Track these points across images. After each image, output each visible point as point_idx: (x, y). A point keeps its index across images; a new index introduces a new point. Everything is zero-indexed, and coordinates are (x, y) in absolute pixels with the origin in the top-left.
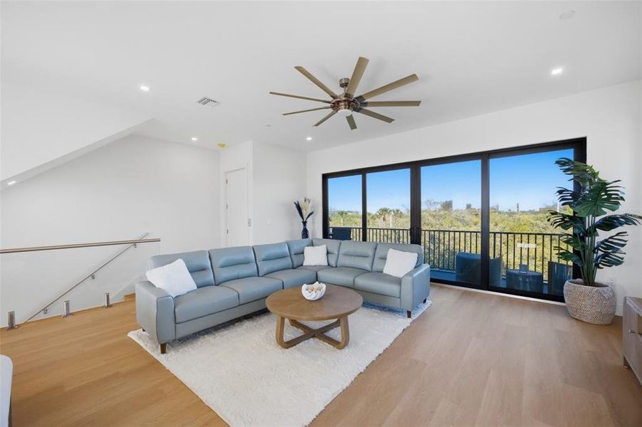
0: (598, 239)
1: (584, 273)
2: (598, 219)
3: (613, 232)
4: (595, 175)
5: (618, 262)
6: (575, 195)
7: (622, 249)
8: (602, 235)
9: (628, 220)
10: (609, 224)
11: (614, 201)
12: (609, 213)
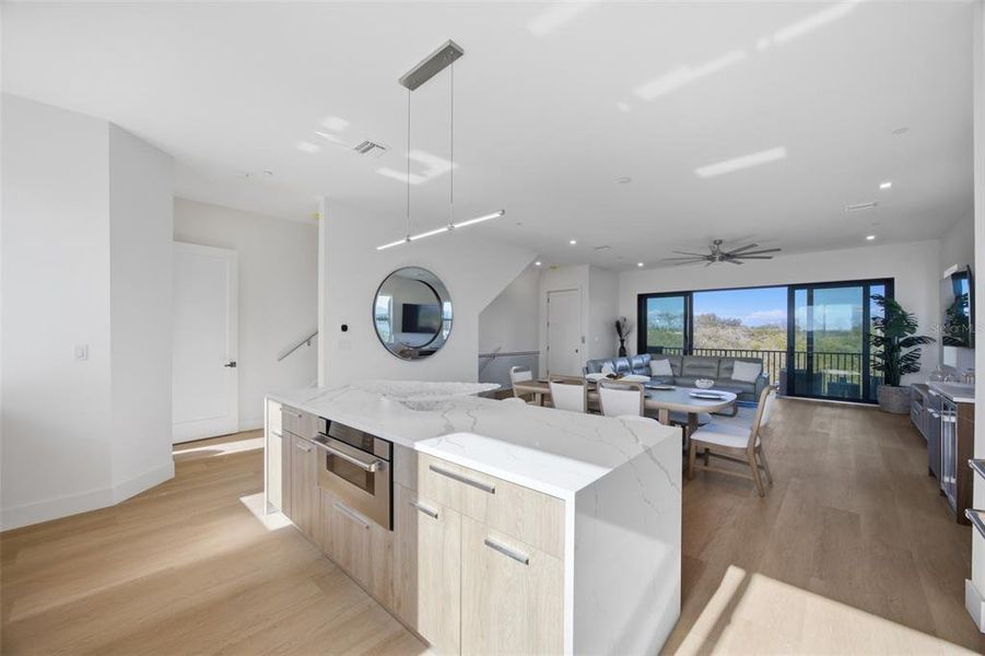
0: (902, 354)
1: (892, 379)
2: (901, 340)
3: (912, 348)
4: (899, 308)
5: (916, 370)
6: (885, 322)
7: (918, 361)
8: (904, 351)
9: (922, 340)
10: (909, 343)
11: (912, 328)
12: (909, 335)
